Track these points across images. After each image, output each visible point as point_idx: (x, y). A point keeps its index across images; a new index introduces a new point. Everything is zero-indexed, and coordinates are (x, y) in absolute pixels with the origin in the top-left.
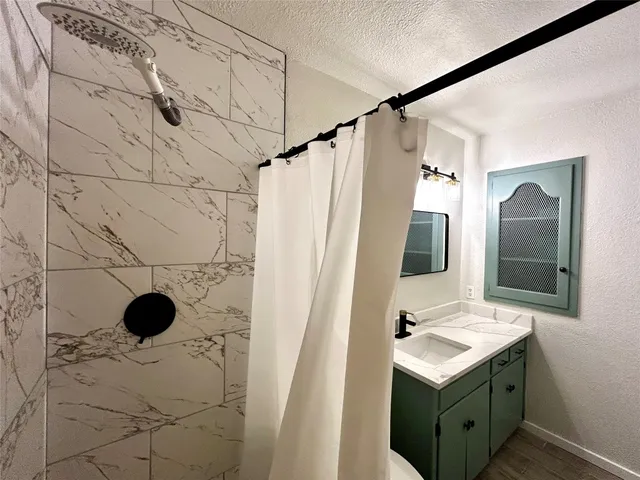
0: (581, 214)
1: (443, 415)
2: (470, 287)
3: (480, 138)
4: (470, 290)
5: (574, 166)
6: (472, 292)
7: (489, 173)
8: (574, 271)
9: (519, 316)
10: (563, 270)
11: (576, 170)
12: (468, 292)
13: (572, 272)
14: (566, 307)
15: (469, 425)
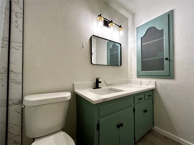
0: (173, 34)
1: (101, 120)
2: (132, 73)
3: (133, 15)
4: (132, 75)
5: (169, 15)
6: (133, 75)
7: (137, 28)
8: (171, 58)
9: (150, 82)
10: (167, 59)
11: (170, 16)
12: (131, 75)
13: (170, 59)
14: (169, 75)
15: (120, 126)
